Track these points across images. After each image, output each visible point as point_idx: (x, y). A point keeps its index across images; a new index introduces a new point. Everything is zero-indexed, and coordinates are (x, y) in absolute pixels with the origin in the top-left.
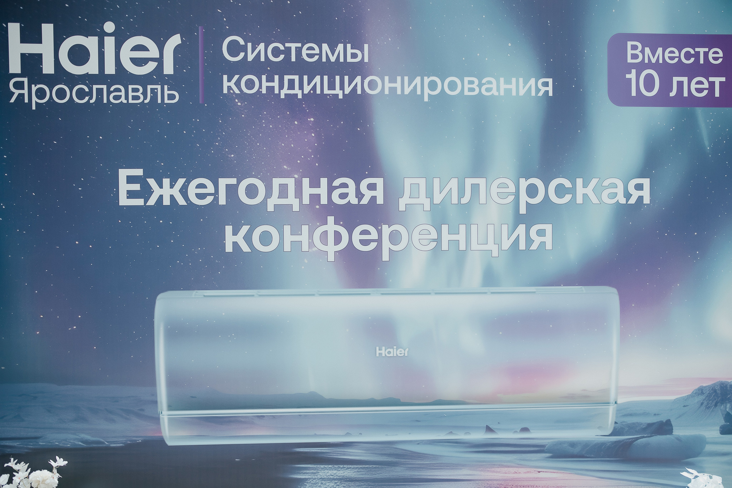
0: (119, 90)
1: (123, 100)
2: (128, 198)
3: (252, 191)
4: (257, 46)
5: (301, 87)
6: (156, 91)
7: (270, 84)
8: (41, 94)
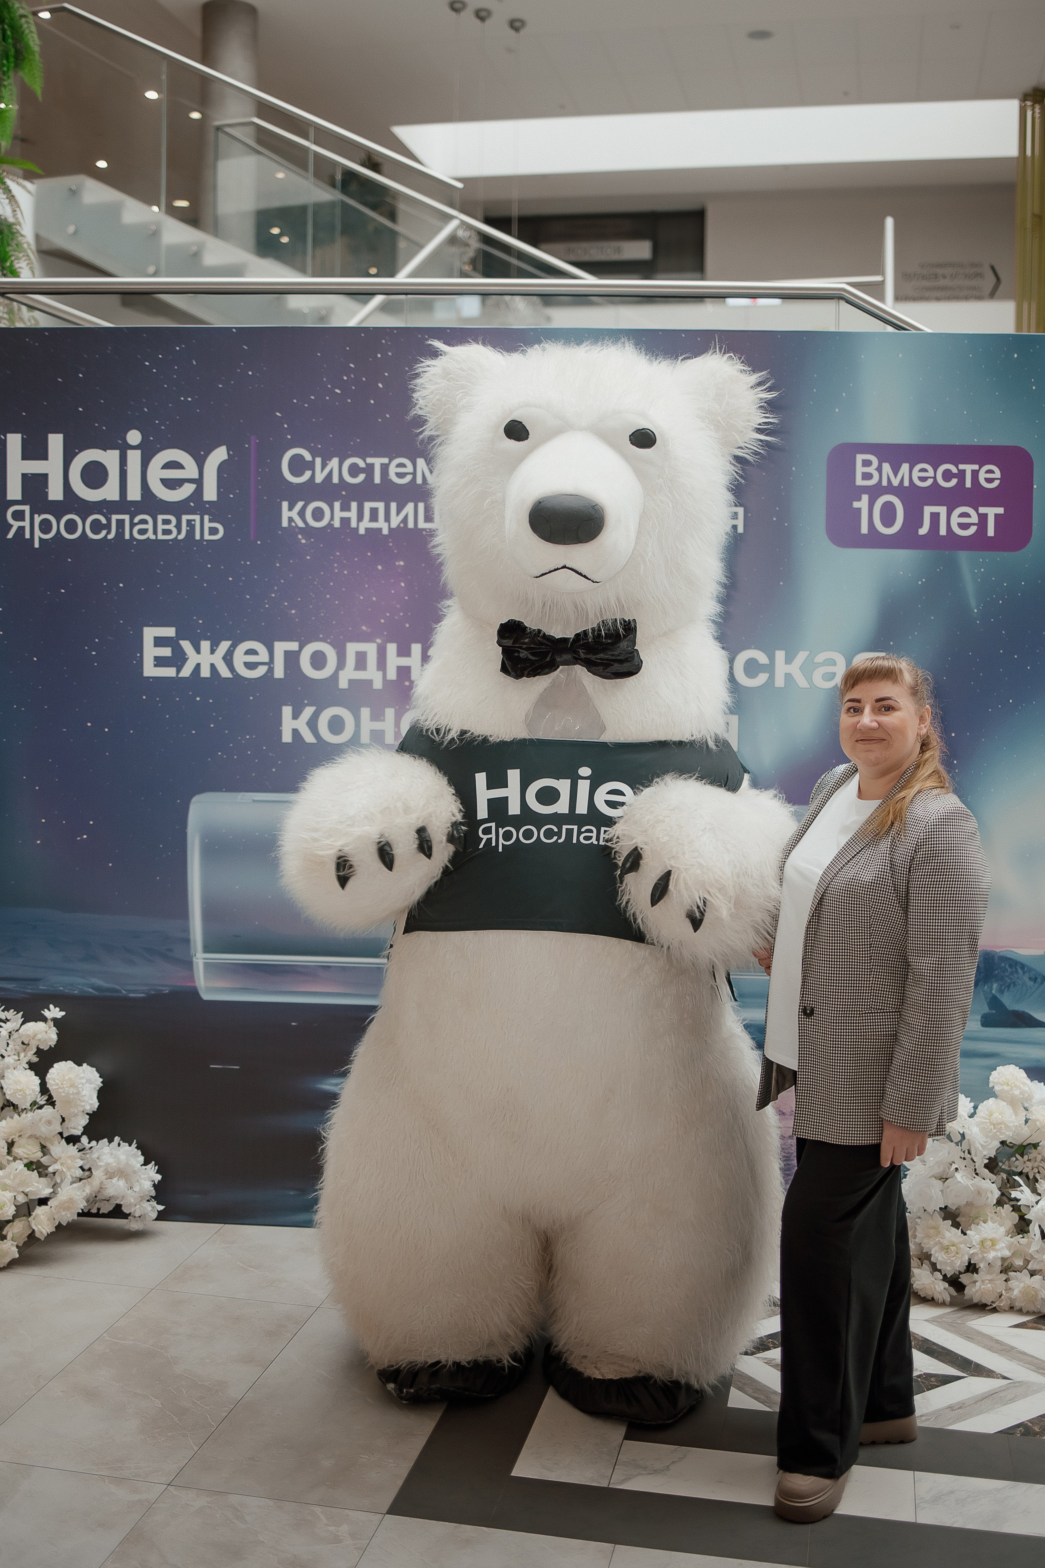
0: (144, 522)
1: (150, 535)
2: (155, 666)
3: (318, 660)
4: (328, 462)
5: (387, 519)
6: (193, 523)
7: (345, 514)
8: (46, 526)
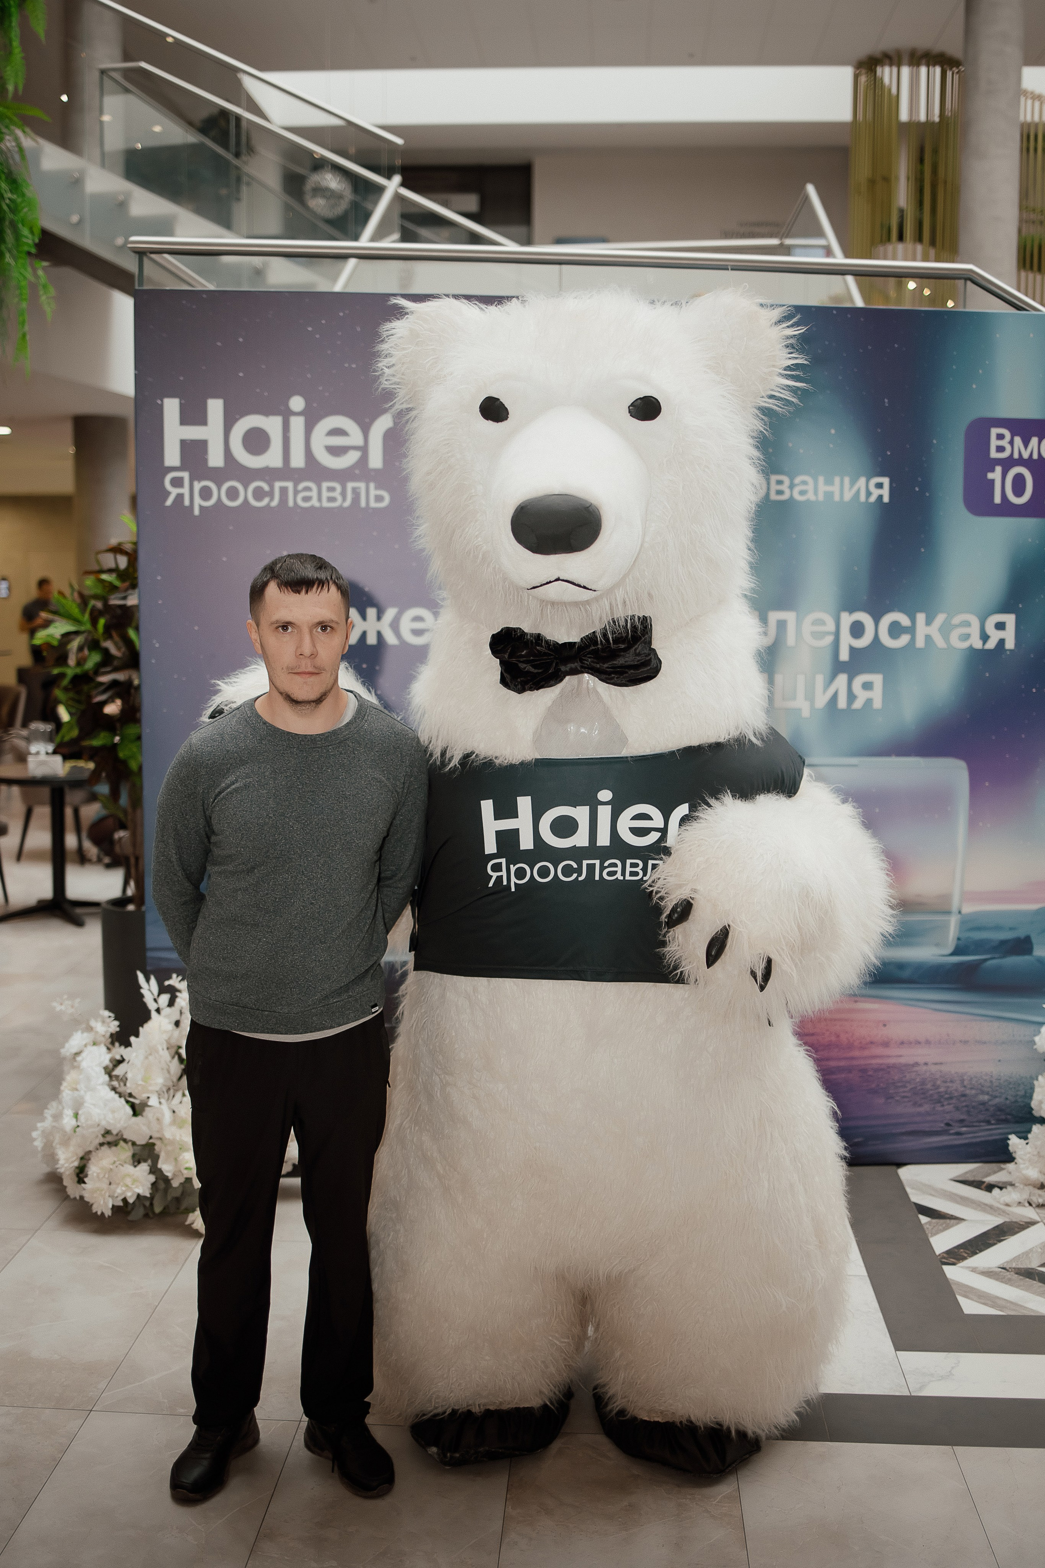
0: (308, 489)
1: (315, 502)
6: (358, 491)
8: (206, 493)
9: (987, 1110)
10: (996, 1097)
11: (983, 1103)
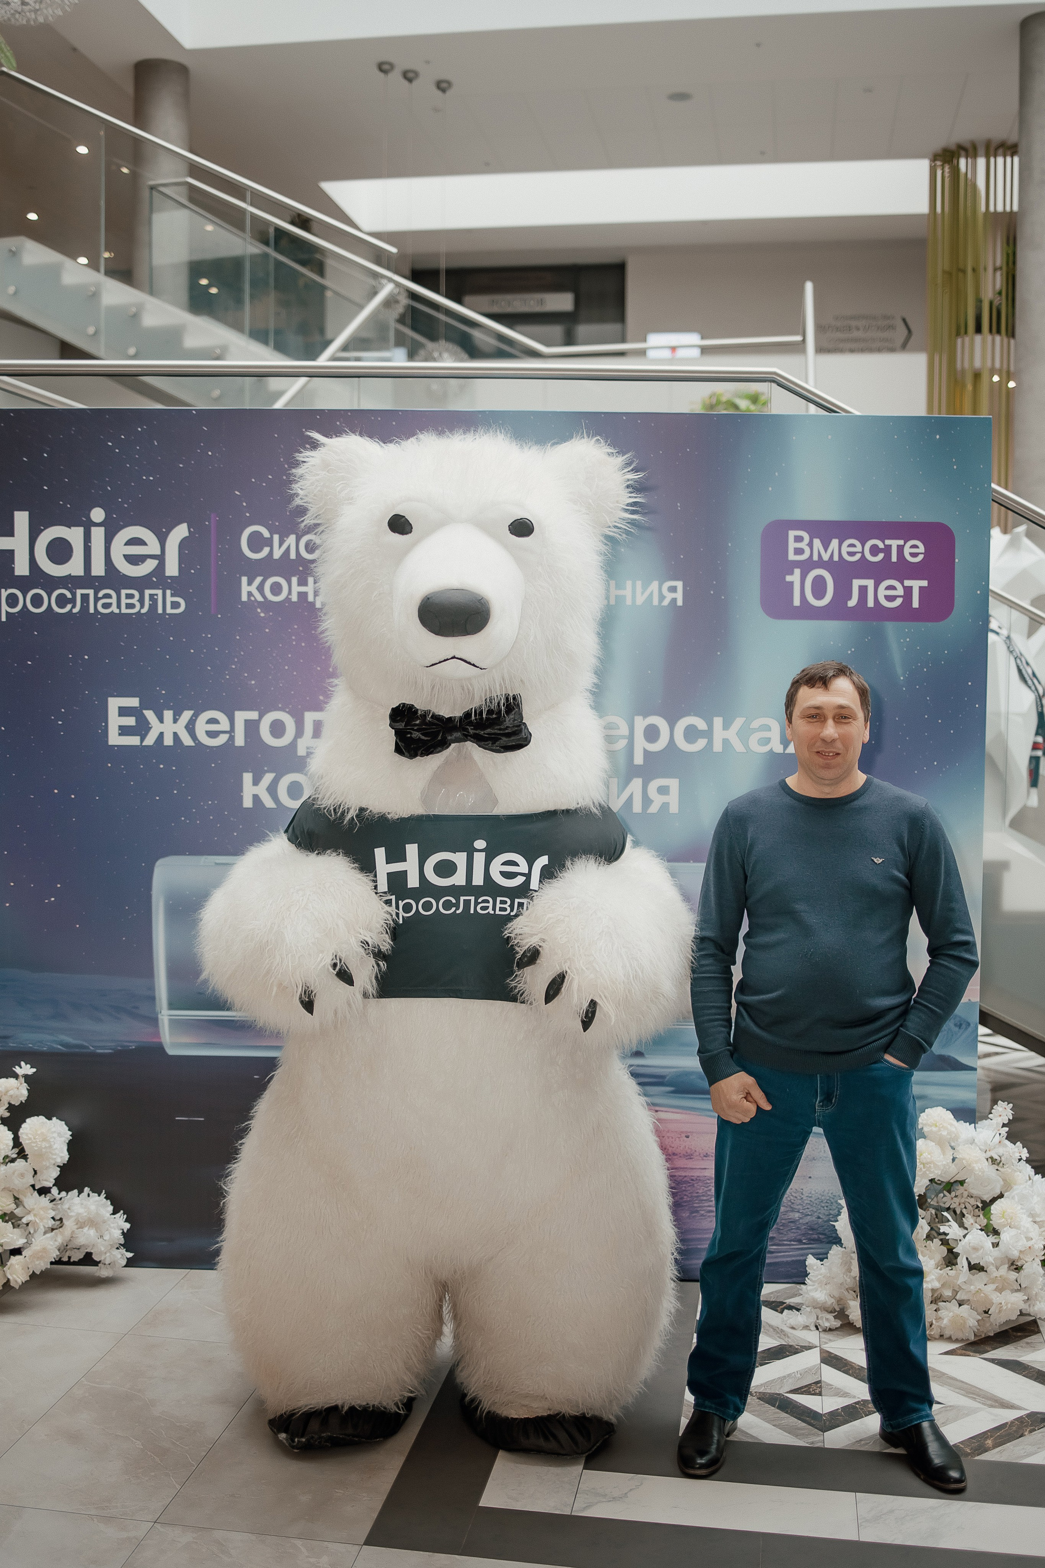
0: (108, 596)
1: (114, 609)
2: (120, 735)
4: (285, 539)
6: (156, 597)
7: (303, 589)
8: (12, 601)
9: (798, 1228)
10: (808, 1215)
11: (794, 1222)
